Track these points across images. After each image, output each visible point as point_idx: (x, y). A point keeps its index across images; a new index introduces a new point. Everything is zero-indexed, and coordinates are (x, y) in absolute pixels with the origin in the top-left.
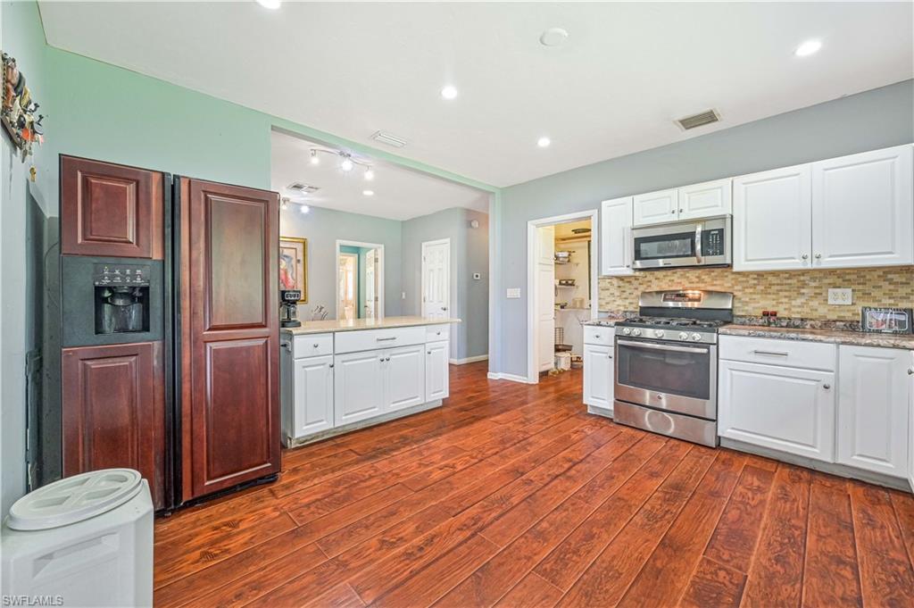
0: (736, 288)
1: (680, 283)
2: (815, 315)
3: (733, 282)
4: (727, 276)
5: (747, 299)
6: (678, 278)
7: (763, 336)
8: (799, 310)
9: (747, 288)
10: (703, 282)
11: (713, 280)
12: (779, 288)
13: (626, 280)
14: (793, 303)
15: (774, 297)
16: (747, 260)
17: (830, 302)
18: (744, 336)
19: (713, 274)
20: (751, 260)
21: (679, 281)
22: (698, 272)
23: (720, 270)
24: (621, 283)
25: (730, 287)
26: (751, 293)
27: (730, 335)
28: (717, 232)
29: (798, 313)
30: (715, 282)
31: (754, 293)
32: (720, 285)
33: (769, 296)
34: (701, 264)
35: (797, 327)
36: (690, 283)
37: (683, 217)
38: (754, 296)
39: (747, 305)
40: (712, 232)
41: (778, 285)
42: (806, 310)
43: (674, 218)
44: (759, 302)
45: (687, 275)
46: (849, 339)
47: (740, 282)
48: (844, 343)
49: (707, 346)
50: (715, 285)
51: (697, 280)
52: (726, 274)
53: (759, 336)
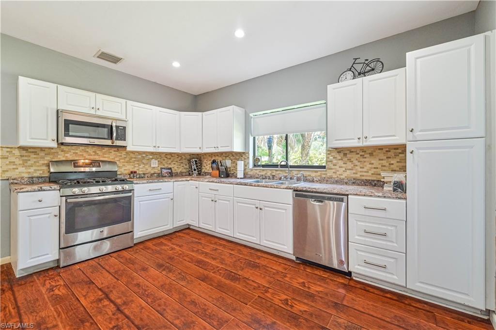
0: (116, 159)
1: (82, 155)
2: (147, 172)
3: (114, 156)
4: (111, 152)
5: (121, 165)
6: (80, 152)
7: (152, 182)
8: (142, 170)
9: (122, 159)
10: (98, 155)
11: (103, 154)
12: (135, 159)
13: (29, 150)
14: (140, 167)
15: (133, 164)
16: (133, 145)
17: (152, 166)
18: (145, 183)
19: (104, 151)
20: (135, 145)
21: (81, 153)
22: (95, 149)
23: (107, 148)
24: (24, 153)
25: (112, 159)
26: (123, 162)
27: (140, 184)
28: (122, 128)
29: (142, 171)
30: (105, 156)
31: (124, 162)
32: (107, 157)
33: (131, 164)
34: (113, 145)
35: (142, 178)
36: (89, 155)
37: (99, 113)
38: (124, 164)
39: (121, 168)
40: (120, 128)
41: (134, 158)
42: (144, 169)
43: (93, 112)
44: (126, 167)
45: (87, 150)
46: (176, 180)
47: (118, 156)
48: (176, 181)
49: (130, 191)
50: (105, 157)
51: (94, 153)
52: (111, 151)
53: (151, 182)
